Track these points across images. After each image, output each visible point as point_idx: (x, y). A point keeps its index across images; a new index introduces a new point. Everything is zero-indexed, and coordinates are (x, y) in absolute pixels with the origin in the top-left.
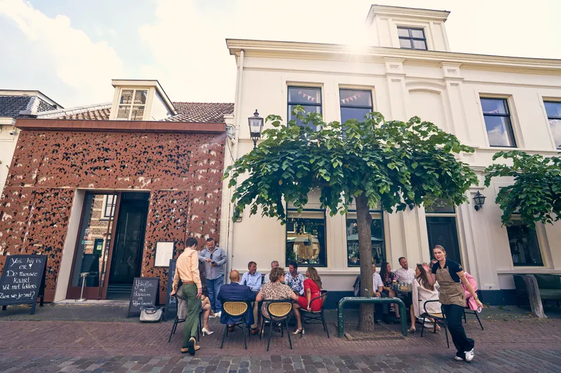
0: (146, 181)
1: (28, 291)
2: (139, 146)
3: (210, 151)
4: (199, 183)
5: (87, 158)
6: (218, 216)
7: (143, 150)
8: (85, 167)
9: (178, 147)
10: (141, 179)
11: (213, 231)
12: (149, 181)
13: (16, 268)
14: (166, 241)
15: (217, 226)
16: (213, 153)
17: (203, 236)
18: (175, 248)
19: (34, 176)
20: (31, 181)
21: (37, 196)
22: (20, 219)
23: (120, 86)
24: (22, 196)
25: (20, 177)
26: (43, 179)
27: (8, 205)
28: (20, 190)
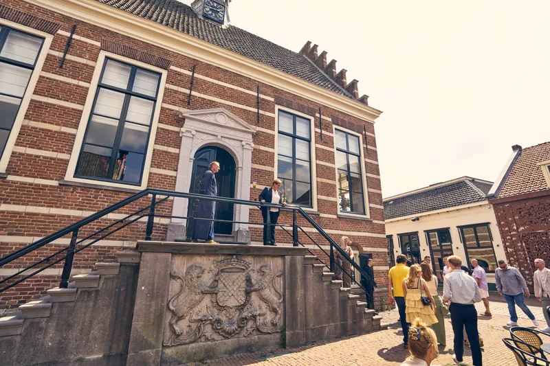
19: (515, 228)
20: (514, 230)
21: (523, 237)
22: (519, 250)
23: (545, 165)
24: (514, 239)
25: (507, 229)
26: (522, 228)
27: (507, 244)
28: (511, 236)
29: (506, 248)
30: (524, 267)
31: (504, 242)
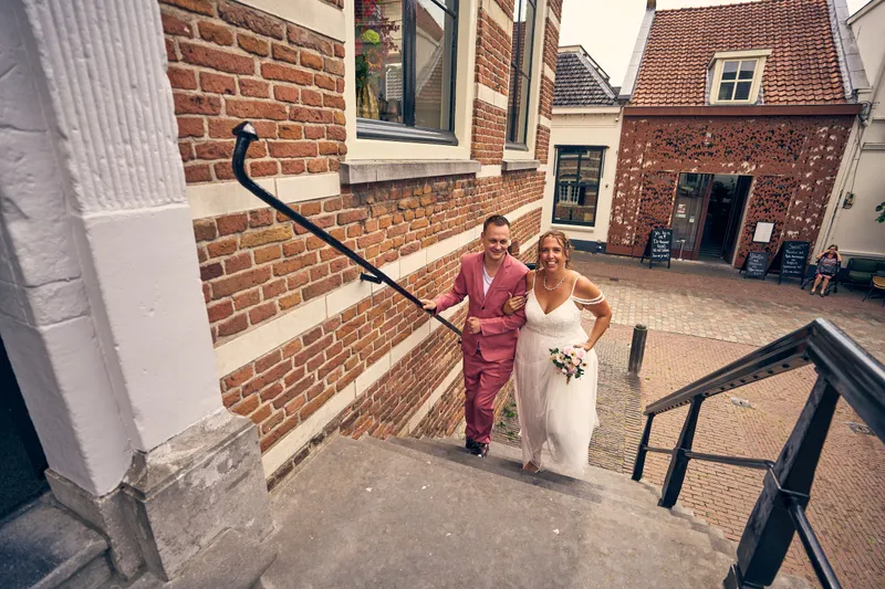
0: (751, 167)
1: (665, 253)
2: (747, 131)
3: (829, 135)
4: (808, 169)
5: (692, 143)
6: (826, 201)
7: (751, 136)
8: (689, 153)
9: (792, 132)
10: (745, 164)
11: (816, 215)
12: (754, 167)
13: (657, 238)
14: (767, 221)
15: (822, 212)
16: (832, 137)
17: (804, 219)
18: (774, 227)
19: (640, 161)
20: (638, 165)
21: (645, 178)
22: (633, 197)
23: (723, 59)
24: (632, 178)
25: (628, 161)
26: (649, 163)
27: (620, 185)
28: (629, 173)
29: (616, 190)
30: (629, 220)
31: (617, 182)
